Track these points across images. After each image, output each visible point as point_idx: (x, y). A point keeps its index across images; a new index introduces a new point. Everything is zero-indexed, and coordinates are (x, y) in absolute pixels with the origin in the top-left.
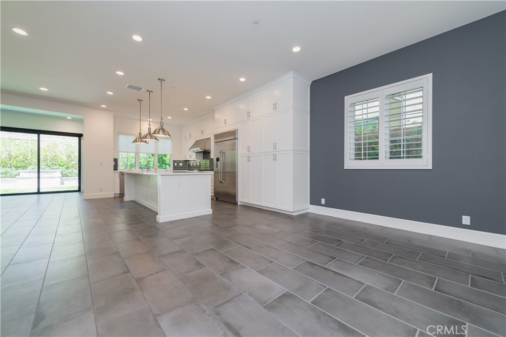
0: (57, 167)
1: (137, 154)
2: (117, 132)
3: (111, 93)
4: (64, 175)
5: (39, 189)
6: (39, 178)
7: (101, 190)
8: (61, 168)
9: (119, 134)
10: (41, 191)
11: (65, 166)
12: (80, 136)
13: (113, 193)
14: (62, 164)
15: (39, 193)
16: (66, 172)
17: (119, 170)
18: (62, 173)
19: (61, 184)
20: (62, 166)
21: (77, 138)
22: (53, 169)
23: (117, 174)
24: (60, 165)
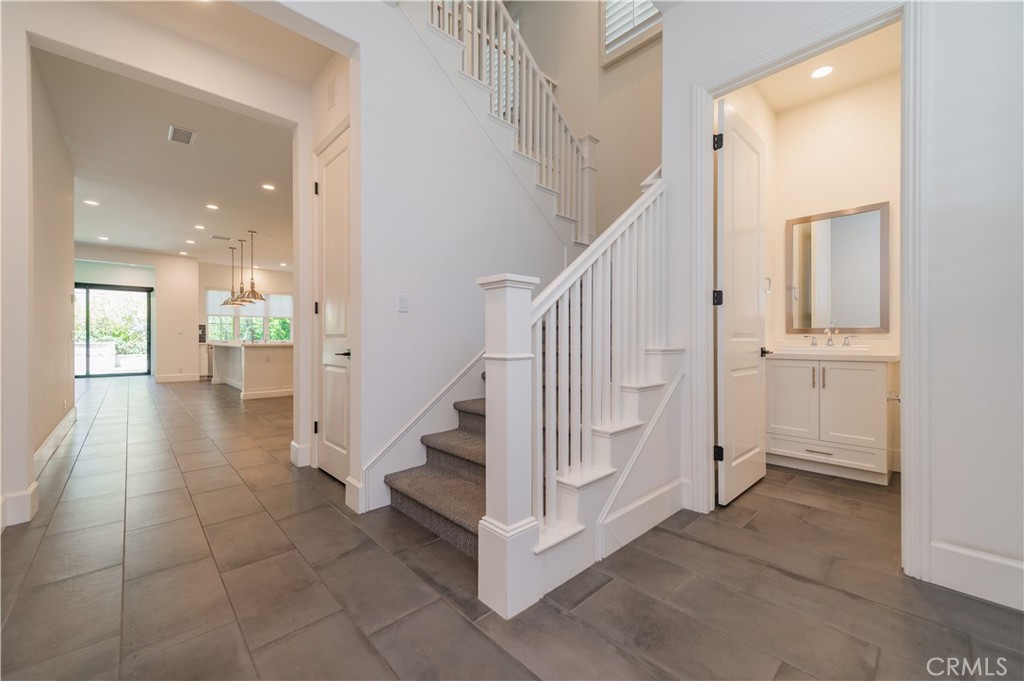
0: (107, 337)
1: (236, 318)
2: (205, 286)
3: (192, 242)
4: (120, 351)
5: (88, 372)
6: (88, 355)
7: (181, 371)
8: (115, 339)
9: (208, 288)
10: (91, 373)
11: (123, 336)
12: (149, 290)
13: (198, 374)
14: (117, 333)
15: (88, 376)
16: (125, 345)
17: (207, 343)
18: (117, 348)
19: (116, 366)
20: (118, 336)
21: (145, 294)
22: (102, 341)
23: (204, 349)
24: (114, 335)
